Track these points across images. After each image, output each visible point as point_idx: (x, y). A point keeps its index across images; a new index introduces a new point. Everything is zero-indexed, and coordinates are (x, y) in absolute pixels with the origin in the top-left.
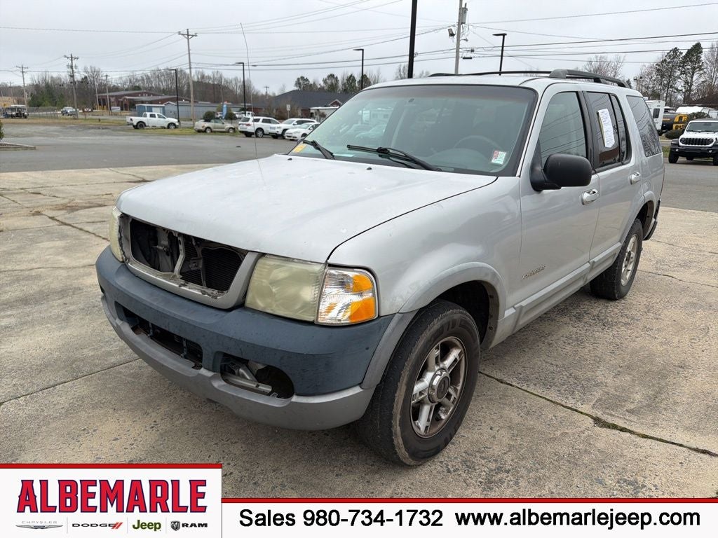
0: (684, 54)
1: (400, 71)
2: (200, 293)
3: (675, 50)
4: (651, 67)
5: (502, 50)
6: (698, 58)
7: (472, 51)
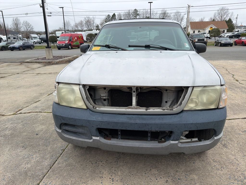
0: (111, 17)
1: (14, 20)
2: (162, 110)
3: (109, 15)
4: (103, 20)
5: (63, 13)
6: (115, 18)
7: (51, 13)
